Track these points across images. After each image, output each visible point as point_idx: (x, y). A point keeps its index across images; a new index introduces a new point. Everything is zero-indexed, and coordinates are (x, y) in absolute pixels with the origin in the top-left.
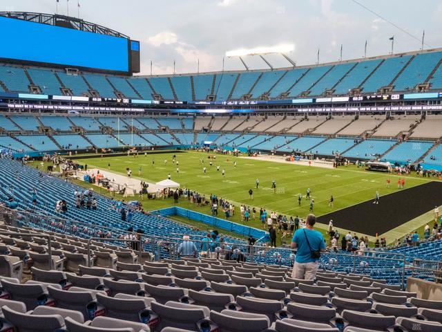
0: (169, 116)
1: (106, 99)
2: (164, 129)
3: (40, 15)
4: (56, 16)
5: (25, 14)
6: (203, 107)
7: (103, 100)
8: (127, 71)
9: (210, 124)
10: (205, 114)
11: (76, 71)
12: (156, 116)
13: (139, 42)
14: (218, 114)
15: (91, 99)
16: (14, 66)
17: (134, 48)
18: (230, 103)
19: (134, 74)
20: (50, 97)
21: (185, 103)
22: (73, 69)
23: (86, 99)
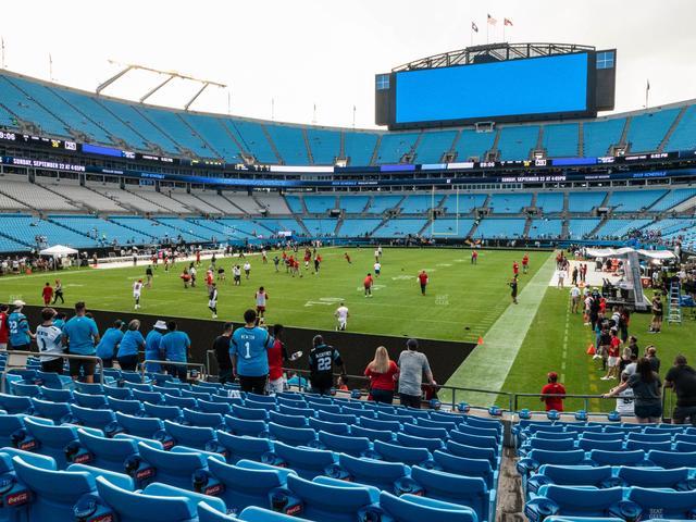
0: (646, 187)
1: (503, 163)
3: (447, 56)
4: (469, 50)
5: (429, 61)
7: (498, 164)
8: (585, 108)
11: (489, 125)
13: (615, 50)
15: (477, 165)
16: (406, 132)
17: (602, 63)
19: (600, 114)
20: (419, 167)
21: (673, 155)
22: (484, 122)
23: (471, 165)
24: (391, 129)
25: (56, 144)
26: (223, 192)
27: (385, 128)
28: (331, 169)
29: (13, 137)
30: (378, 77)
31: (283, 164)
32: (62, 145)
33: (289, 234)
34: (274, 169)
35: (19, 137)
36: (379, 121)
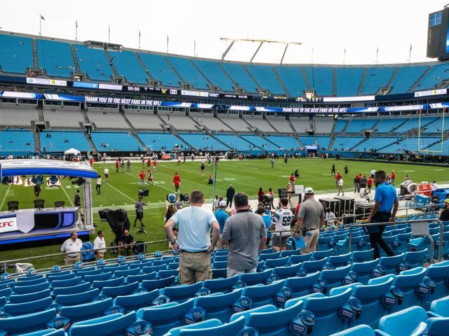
24: (441, 60)
25: (164, 91)
26: (290, 118)
27: (436, 59)
28: (372, 98)
29: (138, 89)
30: (432, 16)
31: (334, 96)
32: (168, 91)
33: (314, 147)
34: (326, 100)
35: (142, 89)
36: (430, 54)
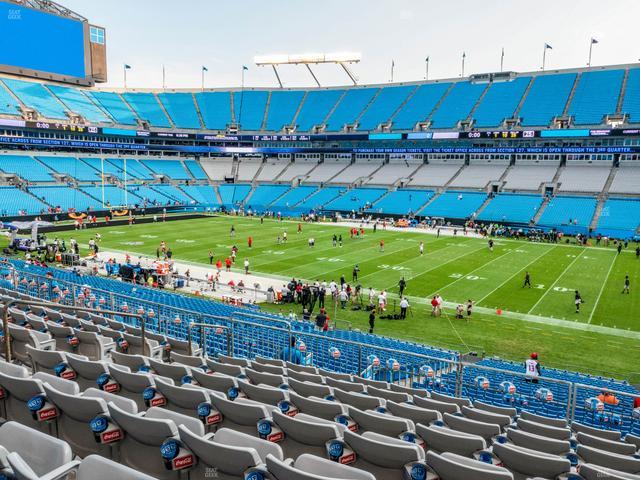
0: (164, 158)
2: (162, 179)
6: (219, 143)
9: (233, 170)
10: (224, 155)
12: (143, 157)
13: (105, 29)
14: (243, 155)
15: (31, 125)
18: (266, 138)
21: (191, 136)
23: (21, 123)
